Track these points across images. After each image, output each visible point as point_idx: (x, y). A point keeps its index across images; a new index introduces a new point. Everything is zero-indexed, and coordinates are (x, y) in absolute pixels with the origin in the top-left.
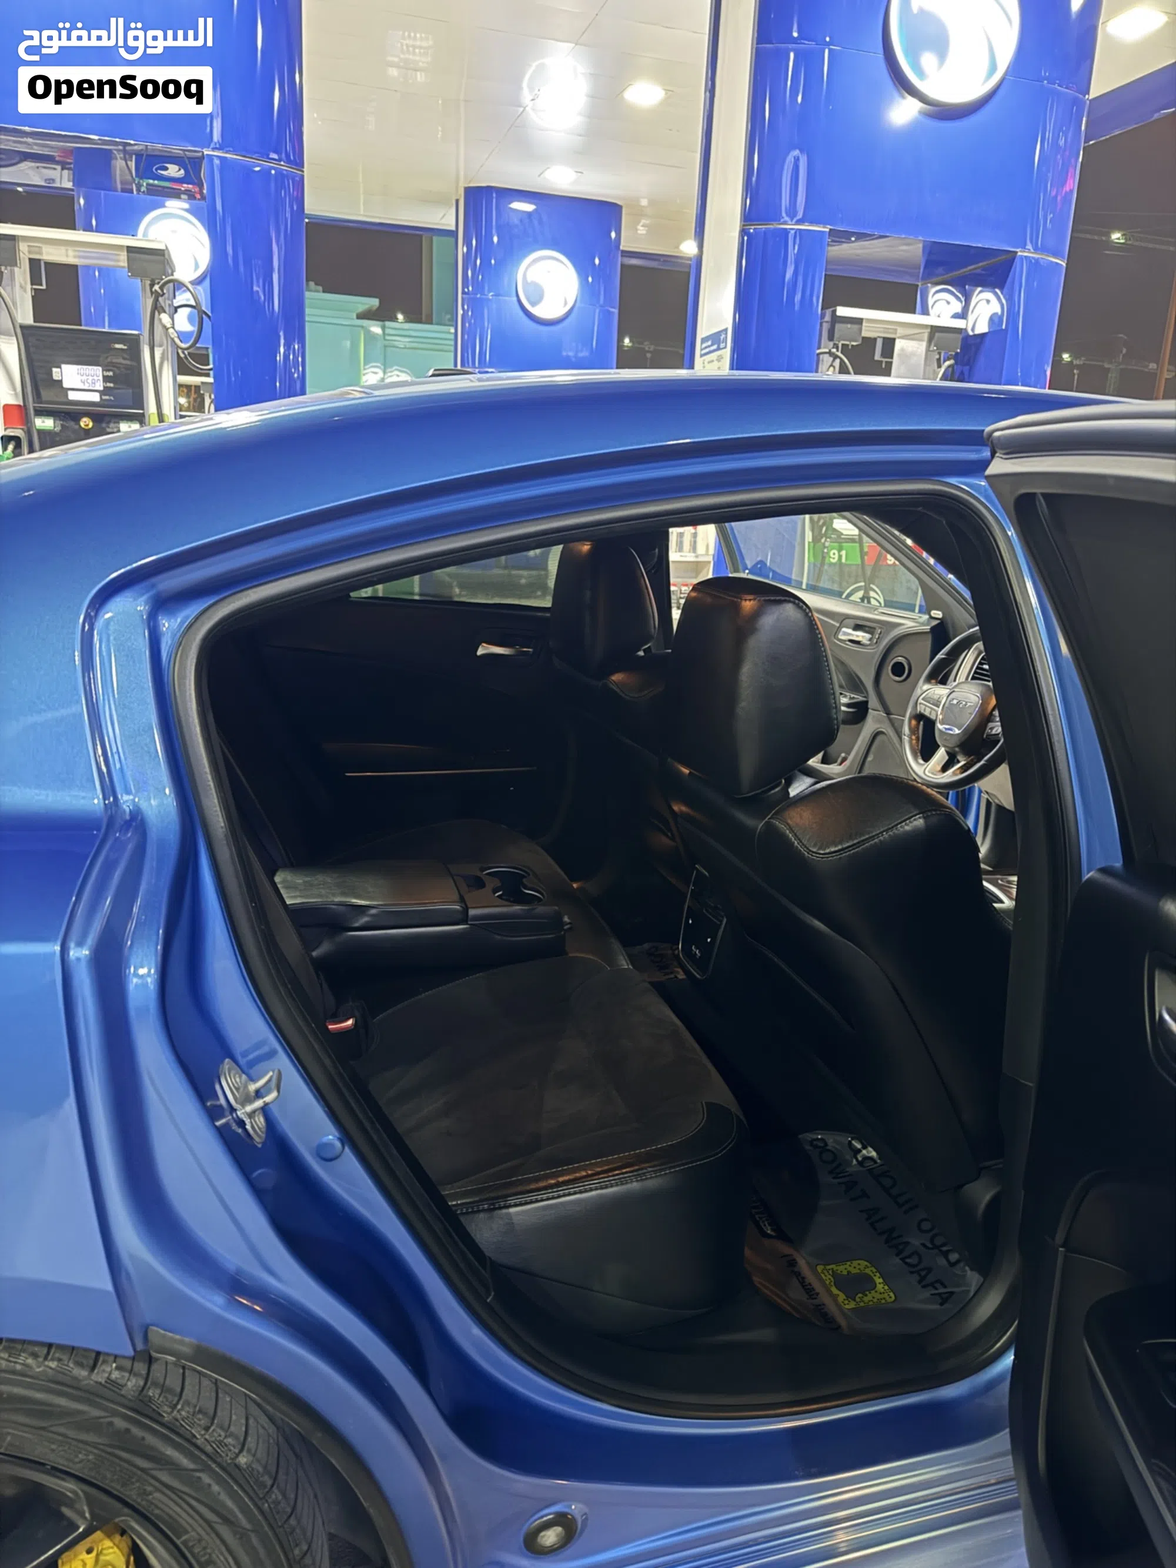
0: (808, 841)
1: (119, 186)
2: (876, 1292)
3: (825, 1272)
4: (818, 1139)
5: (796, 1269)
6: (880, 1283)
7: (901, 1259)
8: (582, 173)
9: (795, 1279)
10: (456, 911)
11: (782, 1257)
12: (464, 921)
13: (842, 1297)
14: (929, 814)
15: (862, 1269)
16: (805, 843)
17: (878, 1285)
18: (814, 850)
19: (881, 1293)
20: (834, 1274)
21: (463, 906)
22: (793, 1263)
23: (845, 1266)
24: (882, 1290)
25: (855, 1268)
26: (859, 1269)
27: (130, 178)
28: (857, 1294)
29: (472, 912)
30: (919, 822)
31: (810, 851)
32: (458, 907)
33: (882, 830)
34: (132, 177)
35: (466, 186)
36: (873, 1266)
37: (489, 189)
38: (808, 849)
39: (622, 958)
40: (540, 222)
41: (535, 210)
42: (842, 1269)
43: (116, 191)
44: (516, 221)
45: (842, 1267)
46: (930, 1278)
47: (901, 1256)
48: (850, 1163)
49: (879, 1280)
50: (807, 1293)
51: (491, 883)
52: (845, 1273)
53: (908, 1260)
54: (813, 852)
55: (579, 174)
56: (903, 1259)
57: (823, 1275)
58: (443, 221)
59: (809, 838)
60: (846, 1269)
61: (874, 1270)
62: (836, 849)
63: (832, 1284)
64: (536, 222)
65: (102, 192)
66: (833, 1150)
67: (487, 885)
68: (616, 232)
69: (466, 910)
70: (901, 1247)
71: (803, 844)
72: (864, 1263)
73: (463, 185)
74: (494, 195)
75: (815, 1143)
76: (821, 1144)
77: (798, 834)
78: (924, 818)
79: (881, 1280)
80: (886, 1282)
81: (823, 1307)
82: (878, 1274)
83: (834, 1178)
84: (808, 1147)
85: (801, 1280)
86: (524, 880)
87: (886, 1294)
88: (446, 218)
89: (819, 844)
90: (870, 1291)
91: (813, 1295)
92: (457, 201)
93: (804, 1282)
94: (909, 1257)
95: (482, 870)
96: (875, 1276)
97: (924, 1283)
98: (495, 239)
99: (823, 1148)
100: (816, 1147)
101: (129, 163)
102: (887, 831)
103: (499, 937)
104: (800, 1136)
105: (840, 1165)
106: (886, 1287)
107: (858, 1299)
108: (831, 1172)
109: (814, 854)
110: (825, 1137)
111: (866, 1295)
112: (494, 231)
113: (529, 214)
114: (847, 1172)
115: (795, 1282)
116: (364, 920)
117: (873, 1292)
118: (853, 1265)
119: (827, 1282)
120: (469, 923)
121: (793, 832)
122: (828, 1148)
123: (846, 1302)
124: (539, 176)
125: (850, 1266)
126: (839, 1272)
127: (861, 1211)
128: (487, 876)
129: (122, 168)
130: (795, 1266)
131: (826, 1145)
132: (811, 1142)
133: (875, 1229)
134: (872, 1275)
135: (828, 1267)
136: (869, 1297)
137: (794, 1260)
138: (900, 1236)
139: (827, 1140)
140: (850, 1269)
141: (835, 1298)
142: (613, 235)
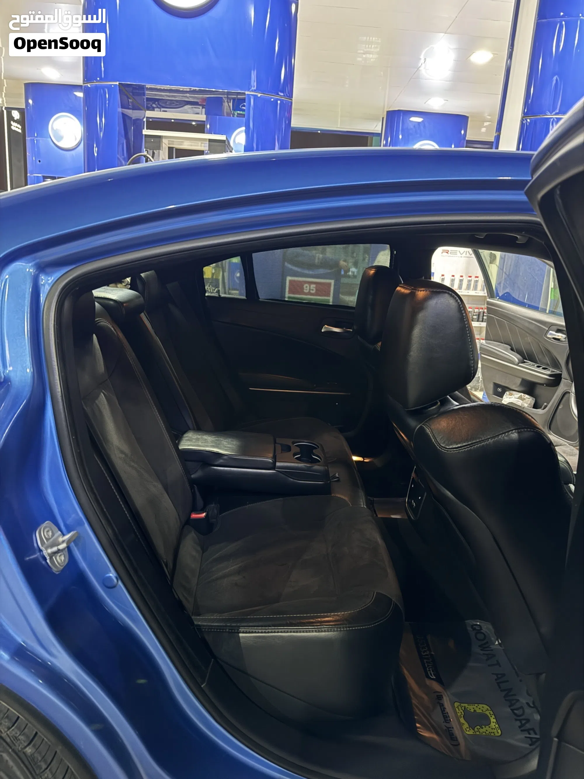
0: (440, 440)
1: (225, 114)
2: (489, 727)
3: (460, 707)
4: (477, 625)
5: (441, 702)
6: (493, 722)
7: (511, 709)
8: (447, 100)
9: (439, 707)
10: (269, 462)
11: (434, 692)
12: (273, 467)
13: (466, 725)
14: (522, 430)
15: (484, 710)
16: (438, 441)
17: (492, 723)
18: (443, 445)
19: (492, 729)
20: (465, 710)
21: (274, 460)
22: (440, 697)
23: (473, 706)
24: (494, 727)
25: (480, 709)
26: (482, 710)
27: (229, 111)
28: (476, 726)
29: (278, 464)
30: (514, 435)
31: (441, 446)
32: (271, 461)
33: (489, 437)
34: (230, 110)
35: (388, 110)
36: (492, 710)
37: (399, 111)
38: (439, 444)
39: (361, 500)
40: (424, 126)
41: (423, 121)
42: (471, 708)
43: (224, 116)
44: (412, 127)
45: (471, 706)
46: (528, 726)
47: (512, 708)
48: (494, 644)
49: (493, 720)
50: (444, 718)
51: (295, 449)
52: (472, 710)
53: (515, 711)
54: (442, 447)
55: (446, 101)
56: (512, 710)
57: (457, 709)
58: (376, 129)
59: (442, 438)
60: (473, 708)
61: (492, 713)
62: (457, 446)
63: (462, 716)
64: (422, 127)
65: (218, 117)
66: (485, 633)
67: (292, 450)
68: (464, 131)
69: (274, 463)
70: (513, 702)
71: (437, 441)
72: (486, 707)
73: (386, 109)
74: (402, 114)
75: (474, 626)
76: (477, 628)
77: (435, 435)
78: (518, 433)
79: (495, 720)
80: (497, 722)
81: (452, 729)
82: (493, 716)
83: (481, 650)
84: (469, 629)
85: (443, 709)
86: (314, 451)
87: (496, 730)
88: (377, 127)
89: (446, 442)
90: (485, 725)
91: (448, 720)
92: (383, 118)
93: (444, 711)
94: (517, 709)
95: (293, 443)
96: (491, 717)
97: (522, 728)
98: (400, 137)
99: (479, 631)
100: (474, 629)
101: (229, 104)
102: (491, 438)
103: (292, 480)
104: (466, 621)
105: (487, 642)
106: (497, 726)
107: (476, 729)
108: (479, 646)
109: (443, 448)
110: (481, 624)
111: (482, 728)
112: (400, 132)
113: (419, 123)
114: (490, 648)
115: (438, 709)
116: (221, 461)
117: (487, 727)
118: (479, 707)
119: (459, 714)
120: (276, 470)
121: (433, 433)
122: (482, 631)
123: (468, 729)
124: (425, 103)
125: (477, 707)
126: (468, 709)
127: (493, 674)
128: (296, 447)
129: (227, 106)
130: (441, 700)
131: (481, 629)
132: (472, 626)
133: (500, 688)
134: (490, 716)
135: (462, 705)
136: (484, 730)
137: (442, 696)
138: (515, 695)
139: (482, 626)
140: (476, 709)
141: (461, 725)
142: (463, 132)
